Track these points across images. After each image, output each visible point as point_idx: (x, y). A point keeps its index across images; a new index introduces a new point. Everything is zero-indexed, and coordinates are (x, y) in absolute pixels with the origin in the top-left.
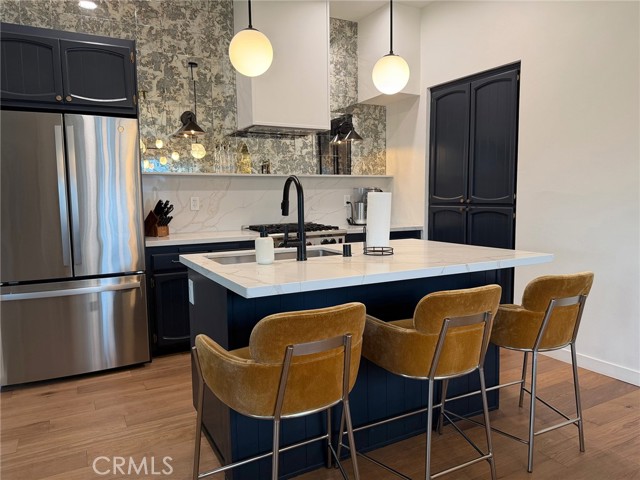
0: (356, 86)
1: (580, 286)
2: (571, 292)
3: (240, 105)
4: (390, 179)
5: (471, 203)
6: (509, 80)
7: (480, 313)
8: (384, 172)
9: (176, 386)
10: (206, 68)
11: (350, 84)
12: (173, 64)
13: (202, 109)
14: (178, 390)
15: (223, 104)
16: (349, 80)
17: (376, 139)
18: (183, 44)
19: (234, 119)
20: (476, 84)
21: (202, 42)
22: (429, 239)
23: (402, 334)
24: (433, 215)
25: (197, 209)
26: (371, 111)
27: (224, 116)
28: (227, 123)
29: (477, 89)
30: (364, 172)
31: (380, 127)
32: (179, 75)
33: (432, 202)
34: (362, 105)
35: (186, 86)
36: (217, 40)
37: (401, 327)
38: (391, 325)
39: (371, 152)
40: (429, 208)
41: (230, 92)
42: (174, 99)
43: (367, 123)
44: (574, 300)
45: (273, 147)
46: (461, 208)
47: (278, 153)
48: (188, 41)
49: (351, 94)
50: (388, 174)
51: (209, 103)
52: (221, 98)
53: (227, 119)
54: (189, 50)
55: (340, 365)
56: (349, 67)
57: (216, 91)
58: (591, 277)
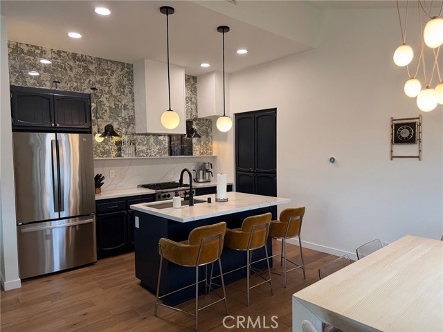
0: (197, 109)
1: (300, 212)
2: (297, 215)
3: (137, 120)
4: (215, 157)
5: (256, 172)
6: (272, 116)
7: (265, 224)
8: (211, 153)
9: (118, 272)
10: (119, 101)
11: (194, 108)
12: (101, 99)
13: (117, 123)
14: (119, 273)
15: (128, 120)
16: (193, 106)
17: (207, 136)
18: (107, 89)
19: (133, 127)
20: (257, 115)
21: (117, 88)
22: (237, 191)
23: (238, 233)
24: (238, 177)
25: (114, 176)
26: (204, 122)
27: (128, 126)
28: (130, 130)
29: (257, 118)
30: (201, 154)
31: (209, 130)
32: (104, 105)
33: (237, 170)
34: (200, 119)
35: (108, 111)
36: (125, 87)
37: (237, 231)
38: (233, 230)
39: (205, 143)
40: (236, 173)
41: (131, 114)
42: (102, 118)
43: (202, 128)
44: (299, 217)
45: (154, 142)
46: (252, 174)
47: (157, 145)
48: (109, 87)
49: (194, 113)
50: (214, 155)
51: (120, 120)
52: (127, 117)
53: (130, 128)
54: (110, 92)
55: (218, 245)
56: (193, 99)
57: (124, 113)
58: (304, 208)
